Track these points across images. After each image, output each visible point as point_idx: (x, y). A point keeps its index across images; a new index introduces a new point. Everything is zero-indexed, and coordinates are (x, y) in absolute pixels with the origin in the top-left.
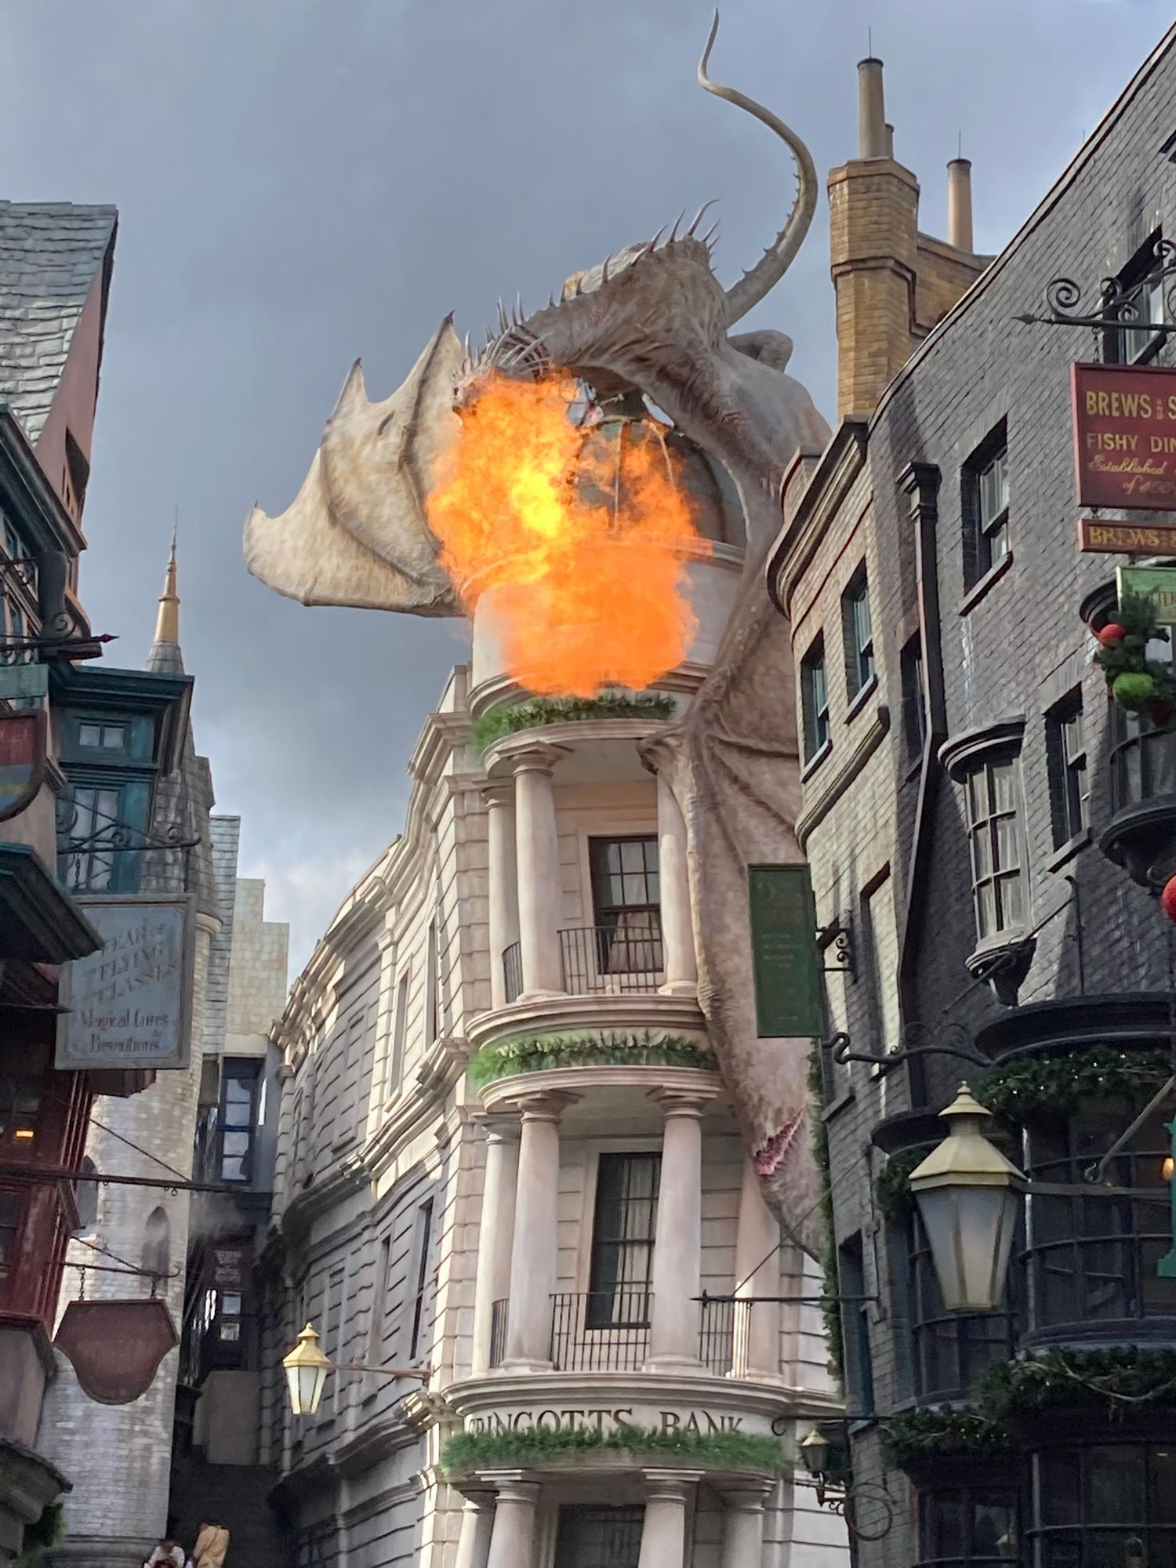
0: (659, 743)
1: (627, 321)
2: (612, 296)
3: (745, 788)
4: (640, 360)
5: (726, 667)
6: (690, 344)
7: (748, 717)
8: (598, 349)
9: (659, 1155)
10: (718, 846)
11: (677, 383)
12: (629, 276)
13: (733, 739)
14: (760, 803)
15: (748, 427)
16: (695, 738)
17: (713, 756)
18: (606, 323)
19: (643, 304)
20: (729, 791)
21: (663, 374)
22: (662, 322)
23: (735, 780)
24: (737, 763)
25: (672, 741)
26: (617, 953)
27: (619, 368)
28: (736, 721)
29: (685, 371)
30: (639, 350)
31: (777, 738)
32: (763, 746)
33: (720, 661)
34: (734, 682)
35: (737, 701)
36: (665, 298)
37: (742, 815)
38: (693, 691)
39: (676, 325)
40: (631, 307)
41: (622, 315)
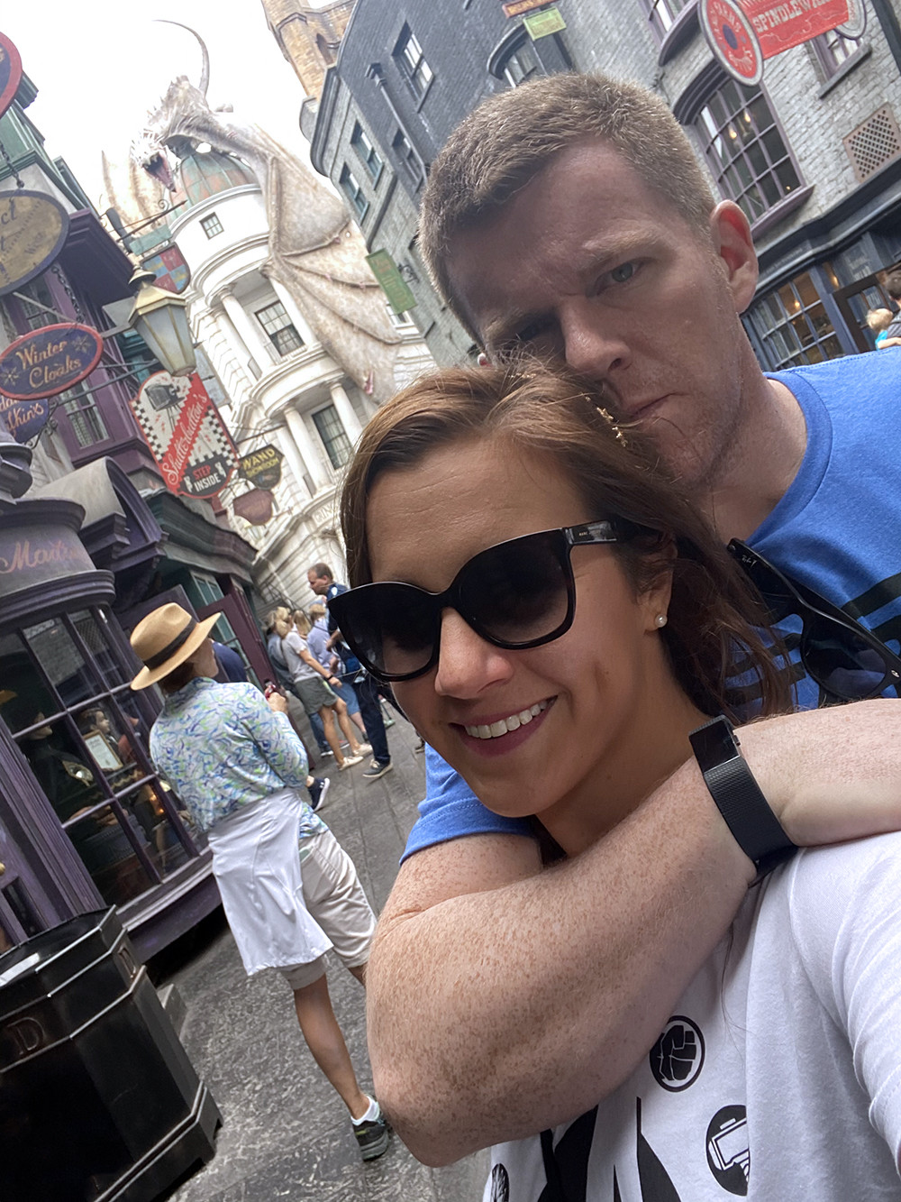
0: (265, 266)
1: (177, 113)
2: (167, 106)
3: (301, 269)
4: (188, 127)
5: (274, 228)
6: (203, 113)
7: (290, 243)
8: (172, 128)
9: (333, 405)
10: (303, 293)
11: (205, 130)
12: (170, 97)
13: (289, 253)
14: (309, 272)
15: (239, 137)
16: (277, 258)
17: (286, 262)
18: (170, 118)
19: (179, 105)
20: (296, 271)
21: (199, 129)
22: (189, 109)
23: (297, 267)
24: (294, 262)
25: (270, 263)
26: (283, 347)
27: (182, 133)
28: (286, 246)
29: (206, 125)
30: (186, 123)
31: (302, 247)
32: (300, 252)
33: (271, 228)
34: (280, 232)
35: (283, 239)
36: (186, 100)
37: (305, 278)
38: (267, 243)
39: (195, 108)
40: (176, 108)
41: (174, 111)
